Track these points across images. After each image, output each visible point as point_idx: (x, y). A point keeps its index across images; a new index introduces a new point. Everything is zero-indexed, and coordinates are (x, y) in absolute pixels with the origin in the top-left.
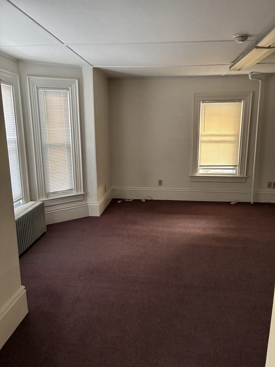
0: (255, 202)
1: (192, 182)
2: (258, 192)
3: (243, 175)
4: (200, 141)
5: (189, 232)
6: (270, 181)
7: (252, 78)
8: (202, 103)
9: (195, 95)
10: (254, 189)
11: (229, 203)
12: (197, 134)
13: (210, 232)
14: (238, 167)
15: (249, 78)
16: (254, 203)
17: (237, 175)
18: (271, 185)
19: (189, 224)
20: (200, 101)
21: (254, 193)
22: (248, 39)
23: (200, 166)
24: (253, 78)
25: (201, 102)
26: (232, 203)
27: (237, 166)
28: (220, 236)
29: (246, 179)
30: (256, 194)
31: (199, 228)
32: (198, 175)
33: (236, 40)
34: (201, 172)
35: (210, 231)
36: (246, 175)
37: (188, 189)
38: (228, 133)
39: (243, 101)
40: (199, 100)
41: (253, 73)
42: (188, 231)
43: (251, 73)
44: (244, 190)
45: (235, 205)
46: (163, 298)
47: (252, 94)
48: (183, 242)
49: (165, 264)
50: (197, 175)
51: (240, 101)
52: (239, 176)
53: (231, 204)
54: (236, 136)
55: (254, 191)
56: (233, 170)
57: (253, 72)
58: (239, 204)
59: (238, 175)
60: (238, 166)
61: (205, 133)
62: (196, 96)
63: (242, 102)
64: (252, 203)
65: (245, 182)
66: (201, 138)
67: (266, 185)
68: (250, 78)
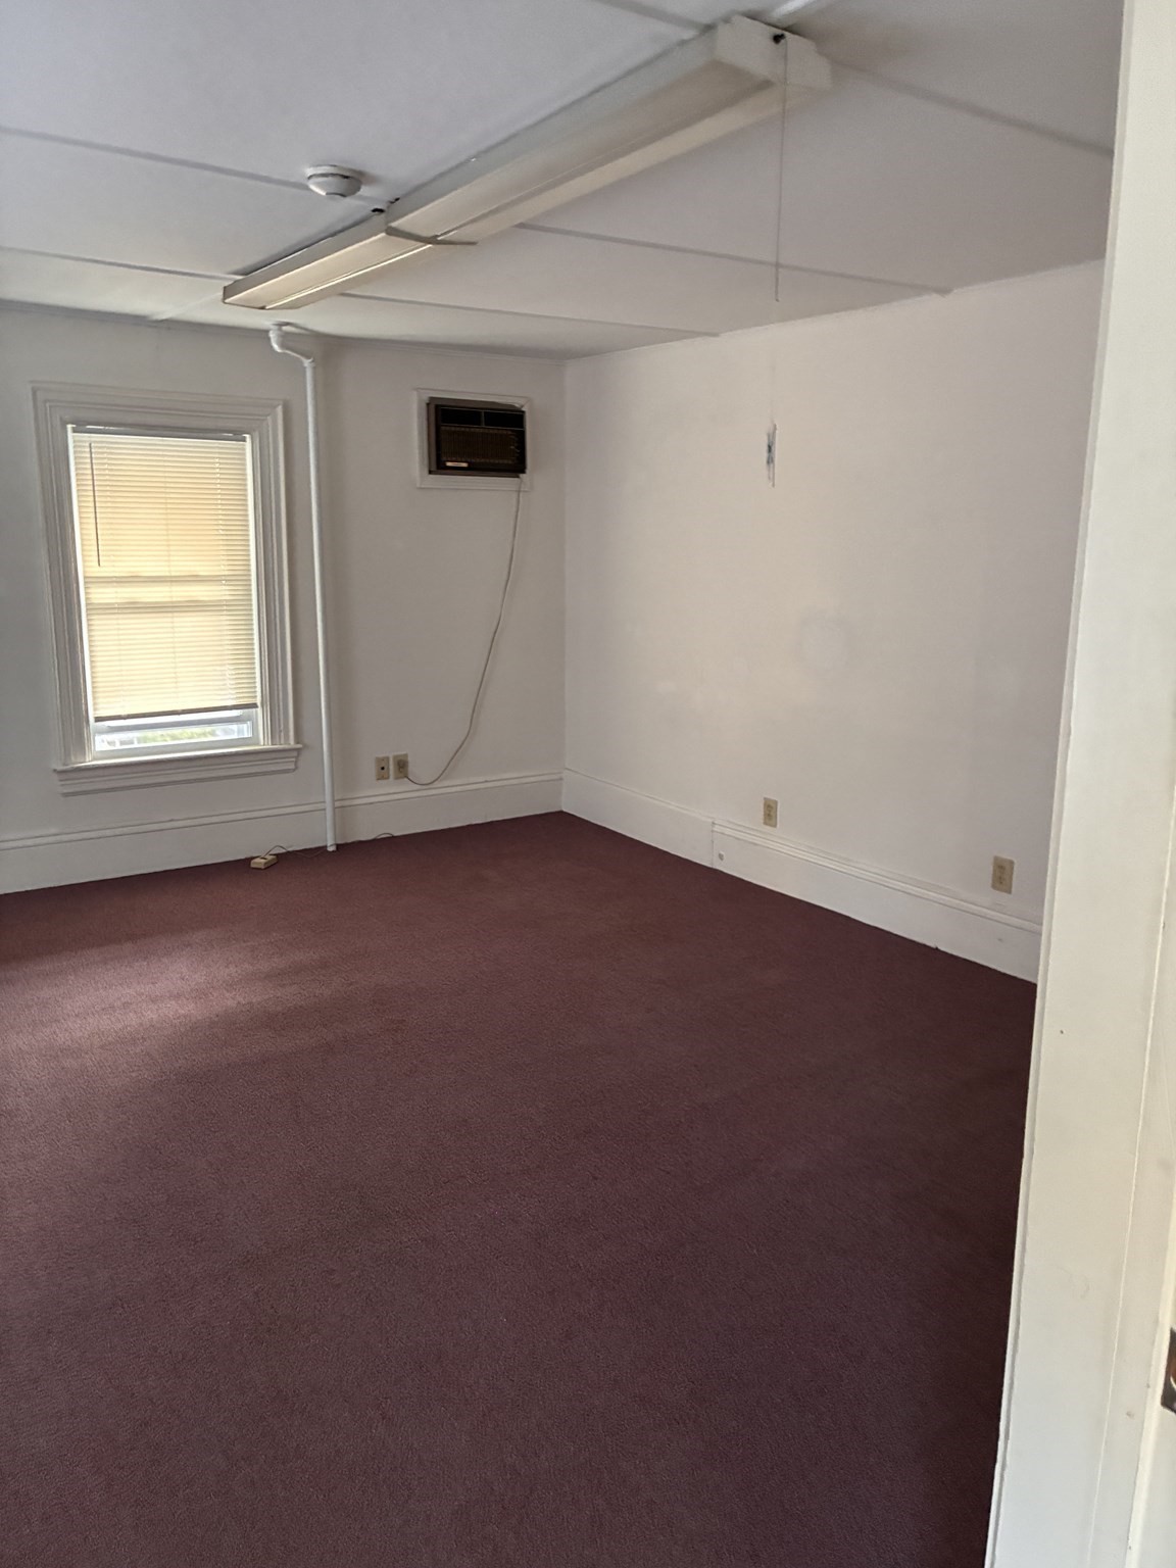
0: (339, 842)
1: (66, 795)
2: (347, 803)
3: (282, 742)
4: (87, 604)
5: (141, 1024)
6: (381, 756)
7: (282, 345)
8: (74, 431)
9: (38, 393)
10: (333, 796)
11: (246, 862)
12: (67, 575)
13: (231, 1001)
14: (259, 710)
15: (272, 347)
16: (338, 846)
17: (258, 744)
18: (388, 768)
19: (119, 988)
20: (64, 424)
21: (334, 808)
22: (365, 191)
23: (98, 719)
24: (288, 349)
25: (69, 426)
26: (259, 863)
27: (254, 706)
28: (279, 1008)
29: (297, 757)
30: (342, 812)
31: (177, 997)
32: (94, 759)
33: (319, 185)
34: (104, 746)
35: (227, 995)
36: (297, 741)
37: (53, 830)
38: (203, 570)
39: (252, 439)
40: (61, 419)
41: (284, 328)
42: (132, 1020)
43: (276, 327)
44: (295, 803)
45: (269, 867)
46: (180, 1357)
47: (279, 410)
48: (134, 1075)
49: (106, 1199)
50: (89, 762)
51: (237, 435)
52: (270, 747)
53: (253, 865)
54: (237, 579)
55: (334, 801)
56: (241, 726)
57: (287, 324)
58: (287, 861)
59: (264, 743)
60: (259, 704)
61: (106, 570)
62: (40, 395)
63: (244, 440)
64: (330, 849)
65: (294, 770)
66: (91, 595)
67: (370, 769)
68: (276, 347)
